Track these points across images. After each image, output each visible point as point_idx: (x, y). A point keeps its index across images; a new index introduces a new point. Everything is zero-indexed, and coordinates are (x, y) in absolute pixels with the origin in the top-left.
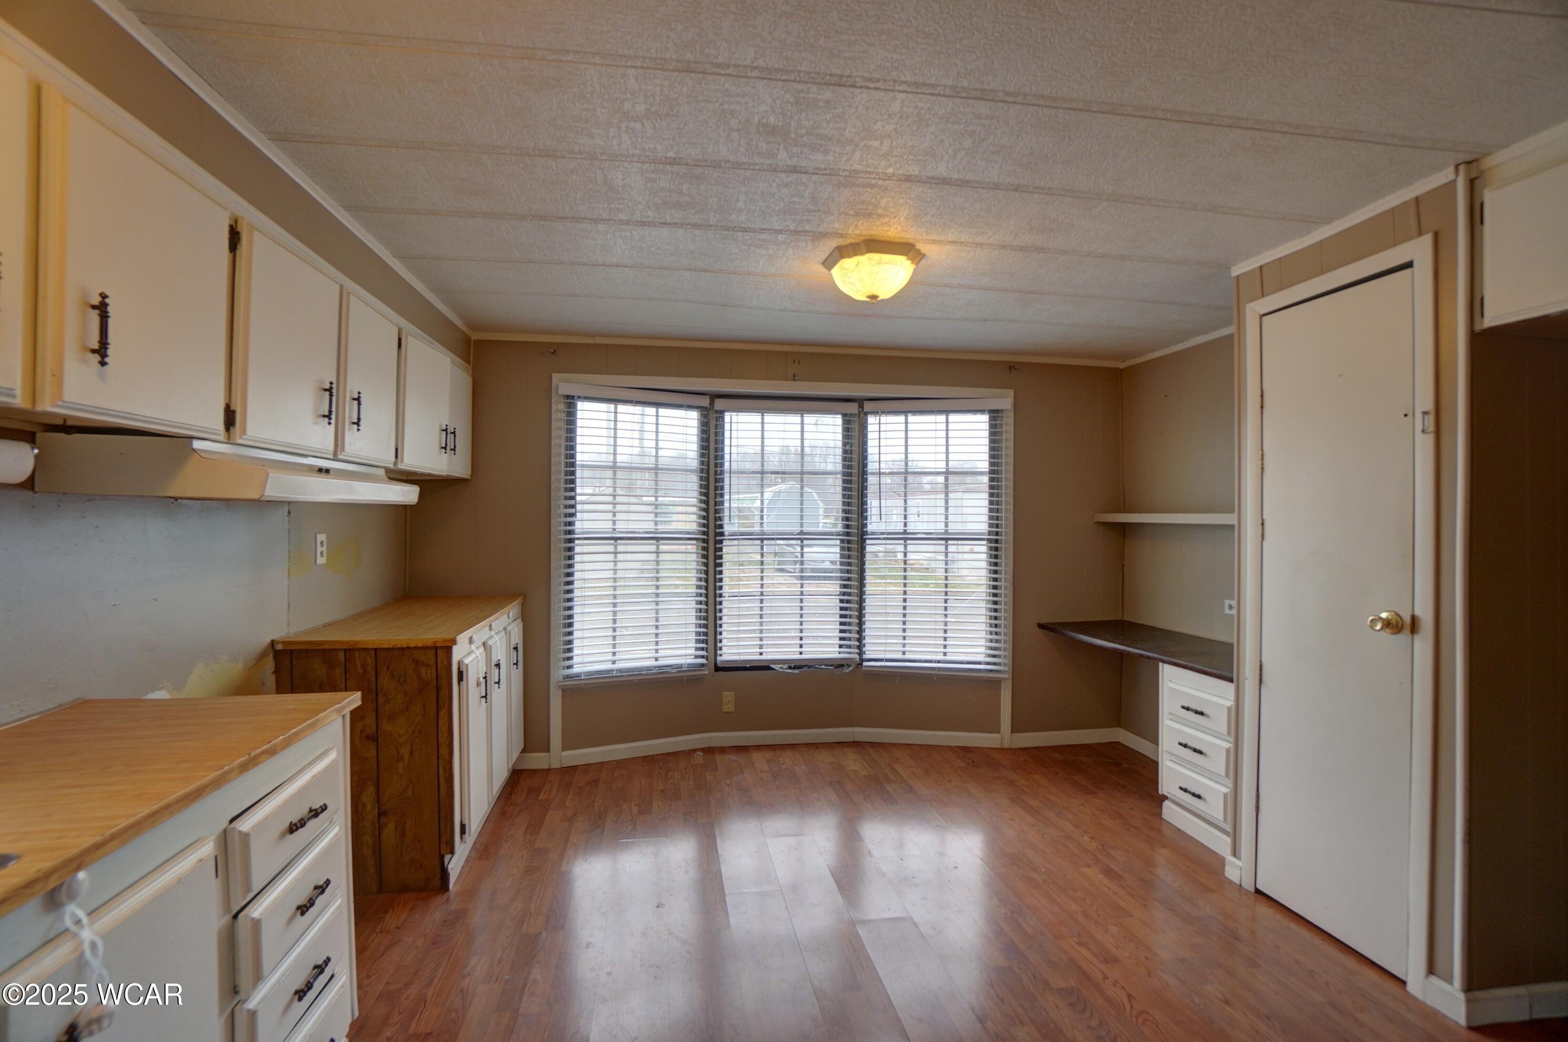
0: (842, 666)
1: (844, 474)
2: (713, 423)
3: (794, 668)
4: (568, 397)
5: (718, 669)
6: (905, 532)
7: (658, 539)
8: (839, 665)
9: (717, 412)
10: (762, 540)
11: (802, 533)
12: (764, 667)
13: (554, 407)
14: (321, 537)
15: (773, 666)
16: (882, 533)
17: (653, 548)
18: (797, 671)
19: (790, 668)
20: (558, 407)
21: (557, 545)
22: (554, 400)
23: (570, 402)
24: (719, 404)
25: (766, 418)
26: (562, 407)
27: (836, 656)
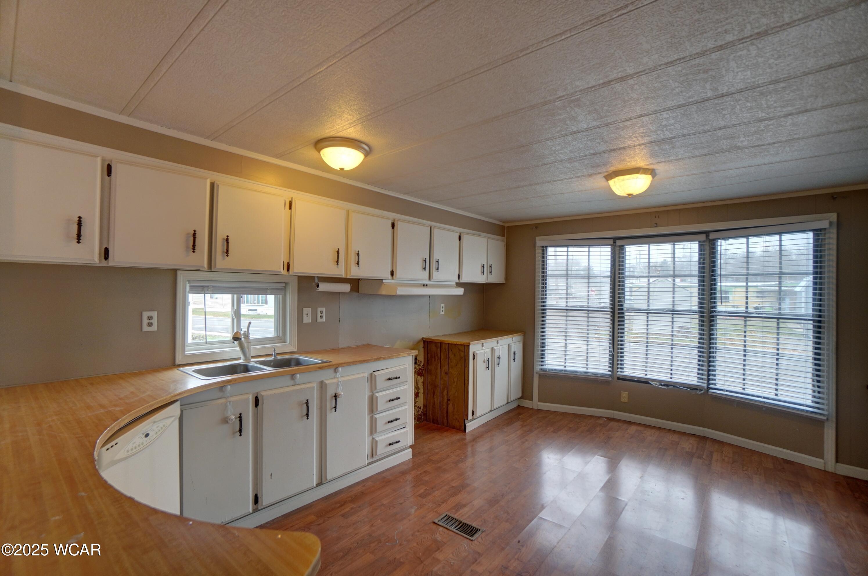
0: (697, 389)
1: (699, 277)
2: (617, 252)
3: (664, 385)
4: (543, 247)
5: (619, 379)
6: (747, 312)
7: (588, 311)
8: (694, 388)
9: (619, 246)
10: (648, 313)
11: (673, 310)
12: (645, 382)
13: (537, 251)
14: (442, 305)
15: (650, 382)
16: (725, 312)
17: (586, 315)
18: (666, 388)
19: (661, 385)
20: (539, 251)
21: (538, 312)
22: (536, 248)
23: (544, 249)
24: (619, 243)
25: (651, 248)
26: (540, 251)
27: (696, 383)
